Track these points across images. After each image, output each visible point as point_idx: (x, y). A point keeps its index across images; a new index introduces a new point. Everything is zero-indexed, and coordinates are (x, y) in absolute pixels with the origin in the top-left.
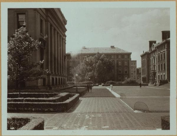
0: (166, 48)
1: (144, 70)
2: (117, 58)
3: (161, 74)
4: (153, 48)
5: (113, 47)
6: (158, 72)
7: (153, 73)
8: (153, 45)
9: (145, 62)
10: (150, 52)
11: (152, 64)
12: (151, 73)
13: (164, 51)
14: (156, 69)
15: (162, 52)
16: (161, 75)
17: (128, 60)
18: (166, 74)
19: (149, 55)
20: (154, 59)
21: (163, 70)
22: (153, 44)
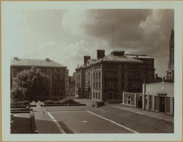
0: (101, 68)
1: (79, 83)
2: (53, 71)
3: (96, 91)
4: (88, 64)
5: (48, 60)
6: (93, 89)
7: (88, 88)
8: (89, 62)
9: (80, 76)
10: (84, 67)
11: (87, 80)
12: (87, 88)
13: (100, 71)
14: (90, 85)
15: (97, 71)
16: (96, 93)
17: (64, 74)
18: (101, 92)
19: (84, 70)
20: (89, 75)
21: (99, 88)
22: (88, 60)
